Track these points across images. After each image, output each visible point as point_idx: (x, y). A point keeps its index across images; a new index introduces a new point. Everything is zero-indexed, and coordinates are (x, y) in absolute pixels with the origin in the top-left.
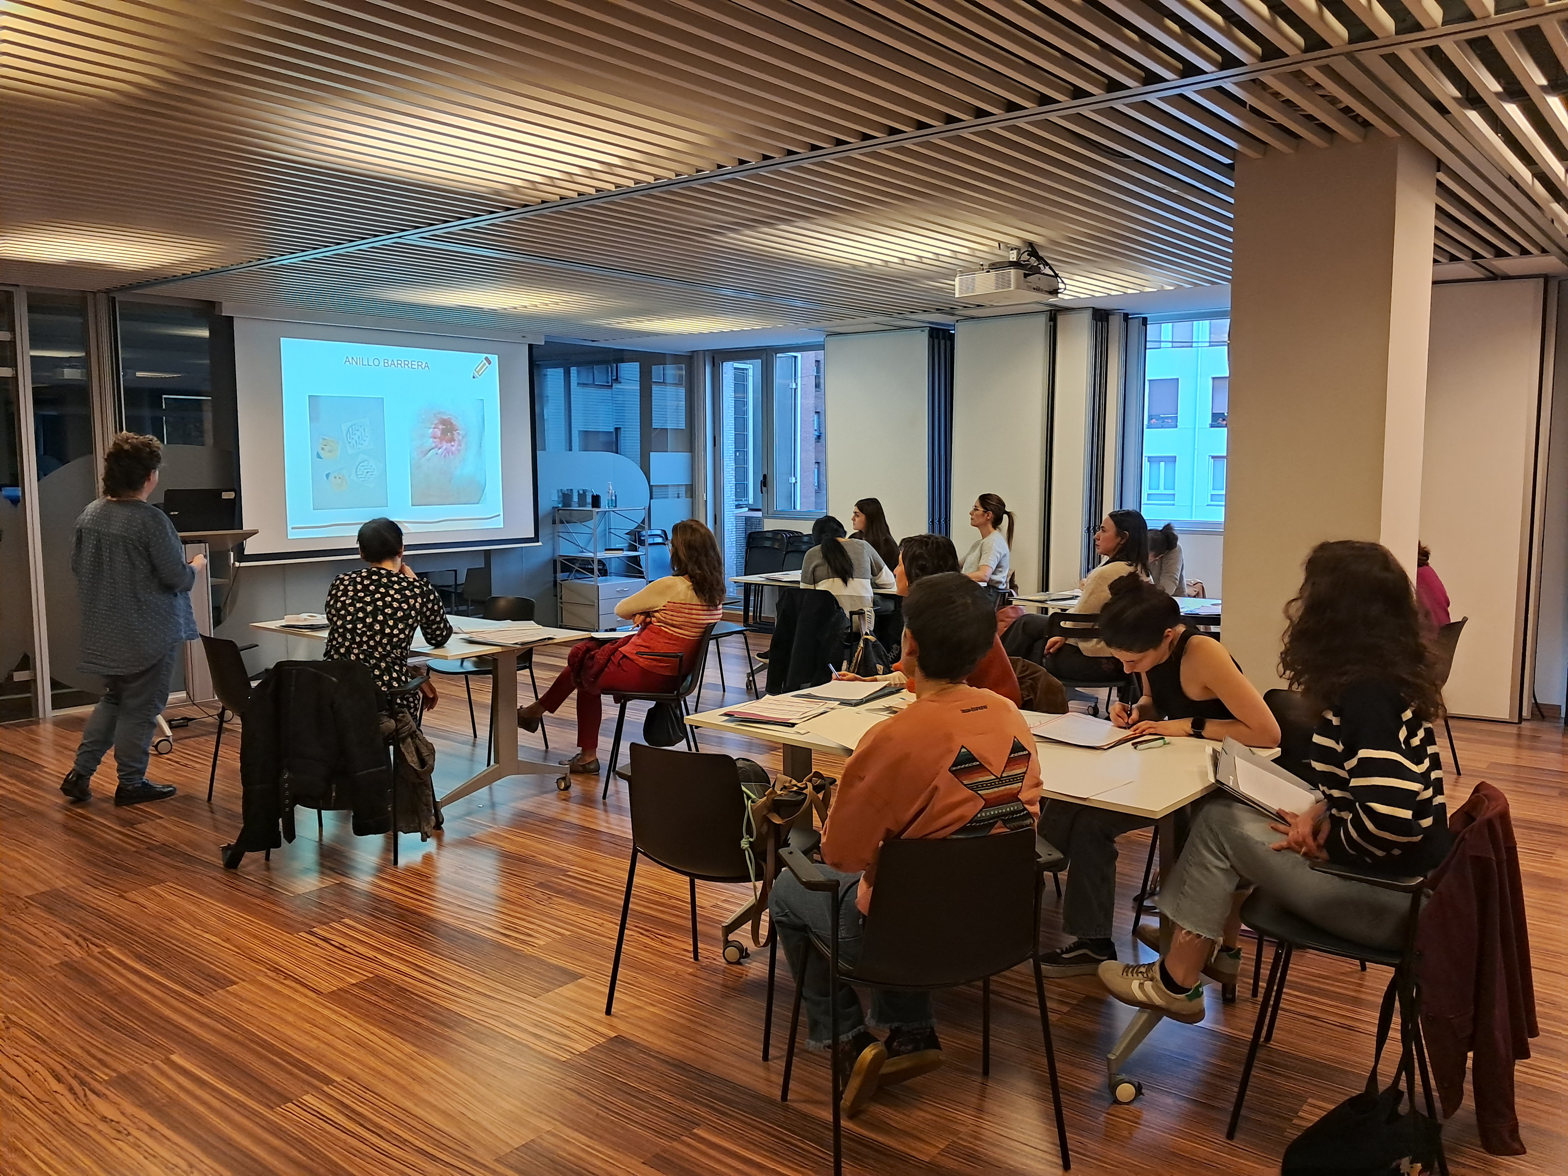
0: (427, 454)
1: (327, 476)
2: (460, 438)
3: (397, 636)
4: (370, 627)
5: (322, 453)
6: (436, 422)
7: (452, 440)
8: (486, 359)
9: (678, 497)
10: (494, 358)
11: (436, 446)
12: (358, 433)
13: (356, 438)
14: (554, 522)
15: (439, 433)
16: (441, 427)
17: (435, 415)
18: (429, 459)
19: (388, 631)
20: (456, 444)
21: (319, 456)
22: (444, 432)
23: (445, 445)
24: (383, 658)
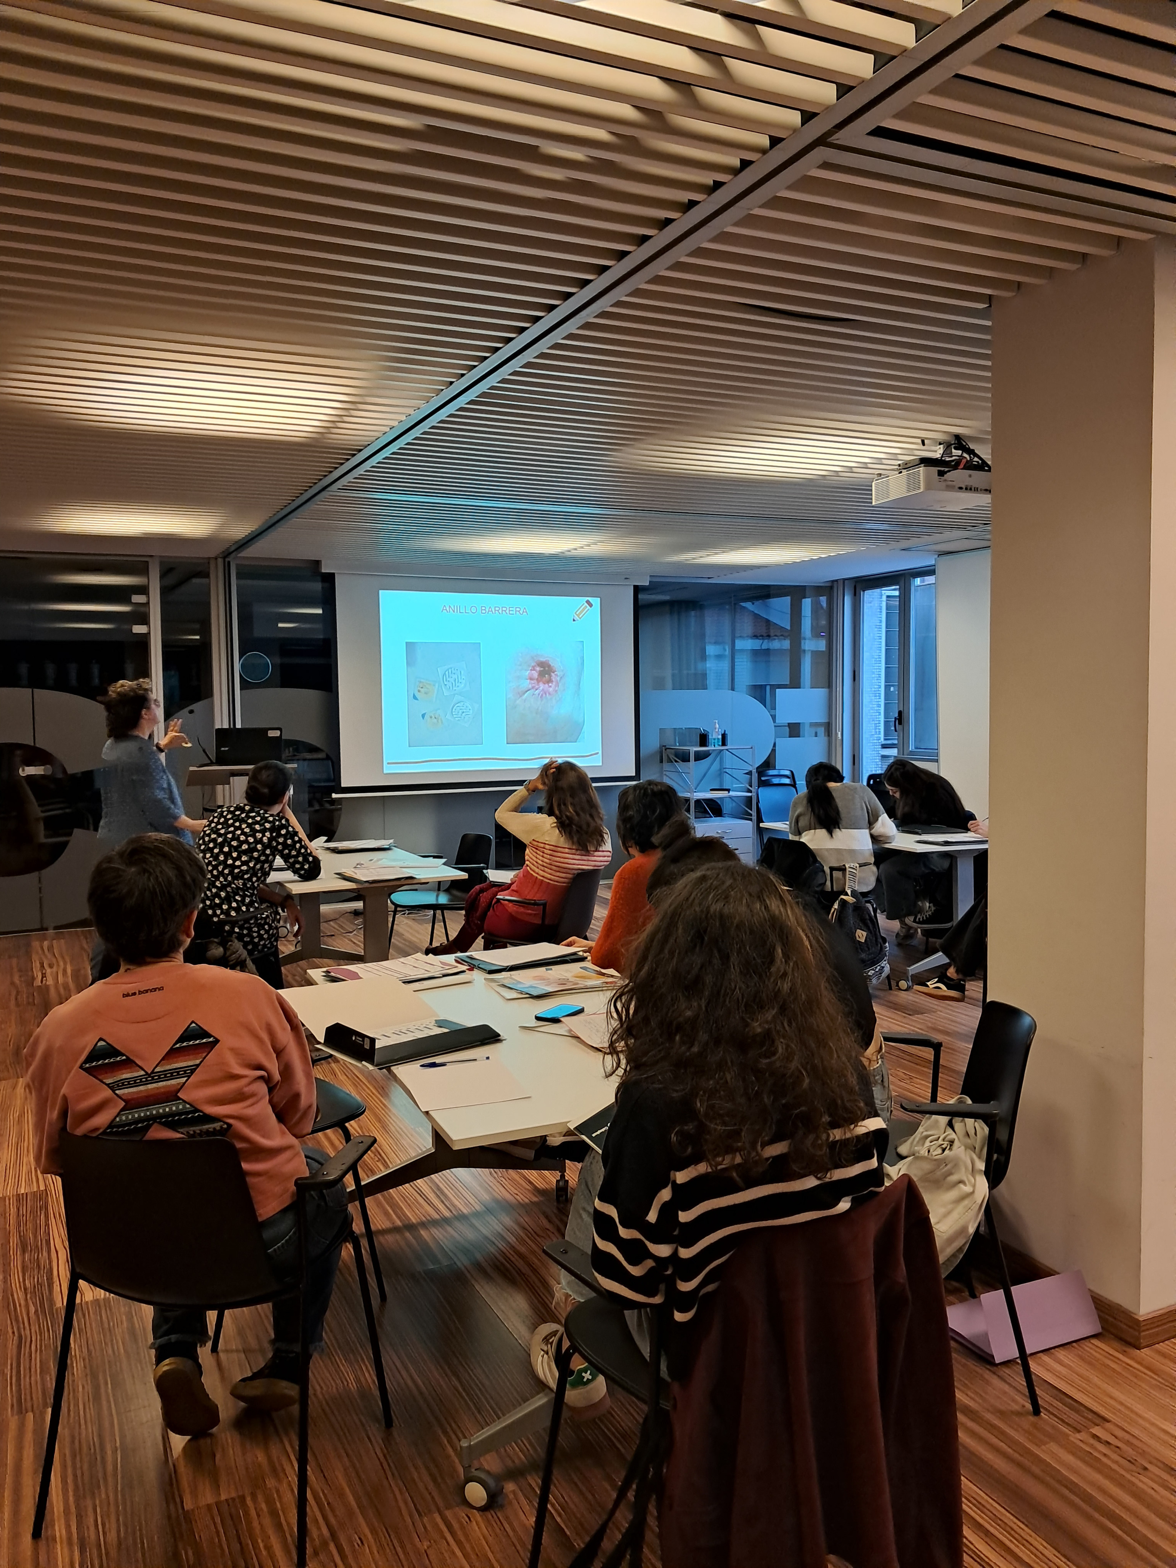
0: (524, 694)
1: (423, 716)
2: (558, 679)
3: (239, 867)
4: (216, 857)
5: (418, 695)
6: (533, 664)
7: (550, 681)
8: (588, 602)
9: (816, 736)
10: (596, 601)
11: (533, 688)
12: (455, 676)
13: (452, 680)
14: (661, 761)
15: (535, 675)
16: (538, 669)
17: (532, 658)
18: (525, 701)
19: (230, 862)
20: (553, 685)
21: (415, 698)
22: (541, 674)
23: (542, 686)
24: (223, 888)
